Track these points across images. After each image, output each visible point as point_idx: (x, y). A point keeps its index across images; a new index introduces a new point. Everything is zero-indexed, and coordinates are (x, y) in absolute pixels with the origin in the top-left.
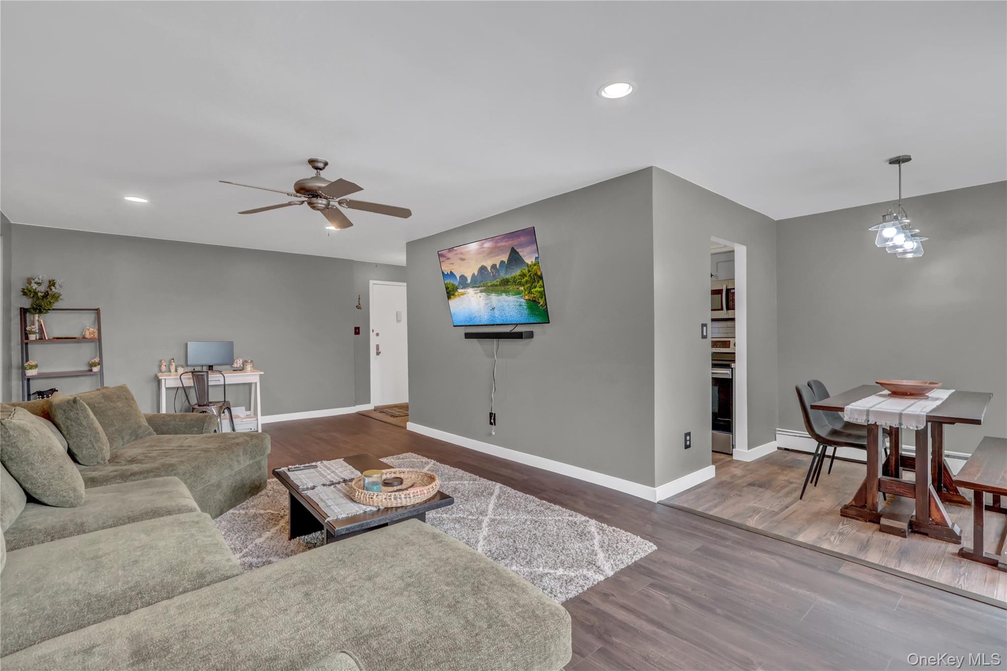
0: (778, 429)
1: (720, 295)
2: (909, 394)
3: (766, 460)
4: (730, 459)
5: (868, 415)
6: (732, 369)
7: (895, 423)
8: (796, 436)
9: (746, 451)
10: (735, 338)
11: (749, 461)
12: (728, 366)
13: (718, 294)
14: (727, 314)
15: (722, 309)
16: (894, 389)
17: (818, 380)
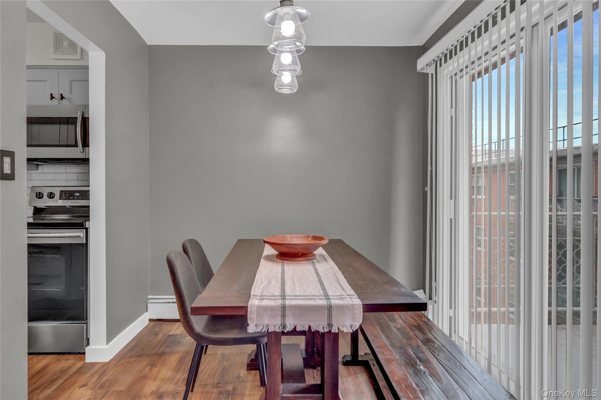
0: (150, 297)
1: (74, 125)
2: (300, 254)
3: (132, 350)
4: (80, 364)
5: (283, 316)
6: (87, 229)
7: (322, 326)
8: (170, 303)
9: (105, 347)
10: (89, 186)
11: (107, 360)
12: (80, 226)
13: (72, 123)
14: (83, 152)
15: (76, 145)
16: (284, 250)
17: (194, 238)
